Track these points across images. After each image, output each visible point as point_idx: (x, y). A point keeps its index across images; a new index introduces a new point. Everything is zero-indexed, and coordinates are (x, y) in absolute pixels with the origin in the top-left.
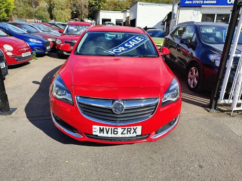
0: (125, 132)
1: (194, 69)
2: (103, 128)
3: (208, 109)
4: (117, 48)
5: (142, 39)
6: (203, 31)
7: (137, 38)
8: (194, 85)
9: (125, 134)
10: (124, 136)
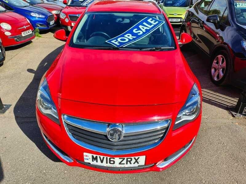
0: (125, 162)
1: (222, 57)
2: (96, 157)
3: (234, 113)
4: (123, 36)
5: (156, 21)
6: (238, 6)
7: (149, 20)
8: (218, 77)
9: (124, 164)
10: (122, 166)
